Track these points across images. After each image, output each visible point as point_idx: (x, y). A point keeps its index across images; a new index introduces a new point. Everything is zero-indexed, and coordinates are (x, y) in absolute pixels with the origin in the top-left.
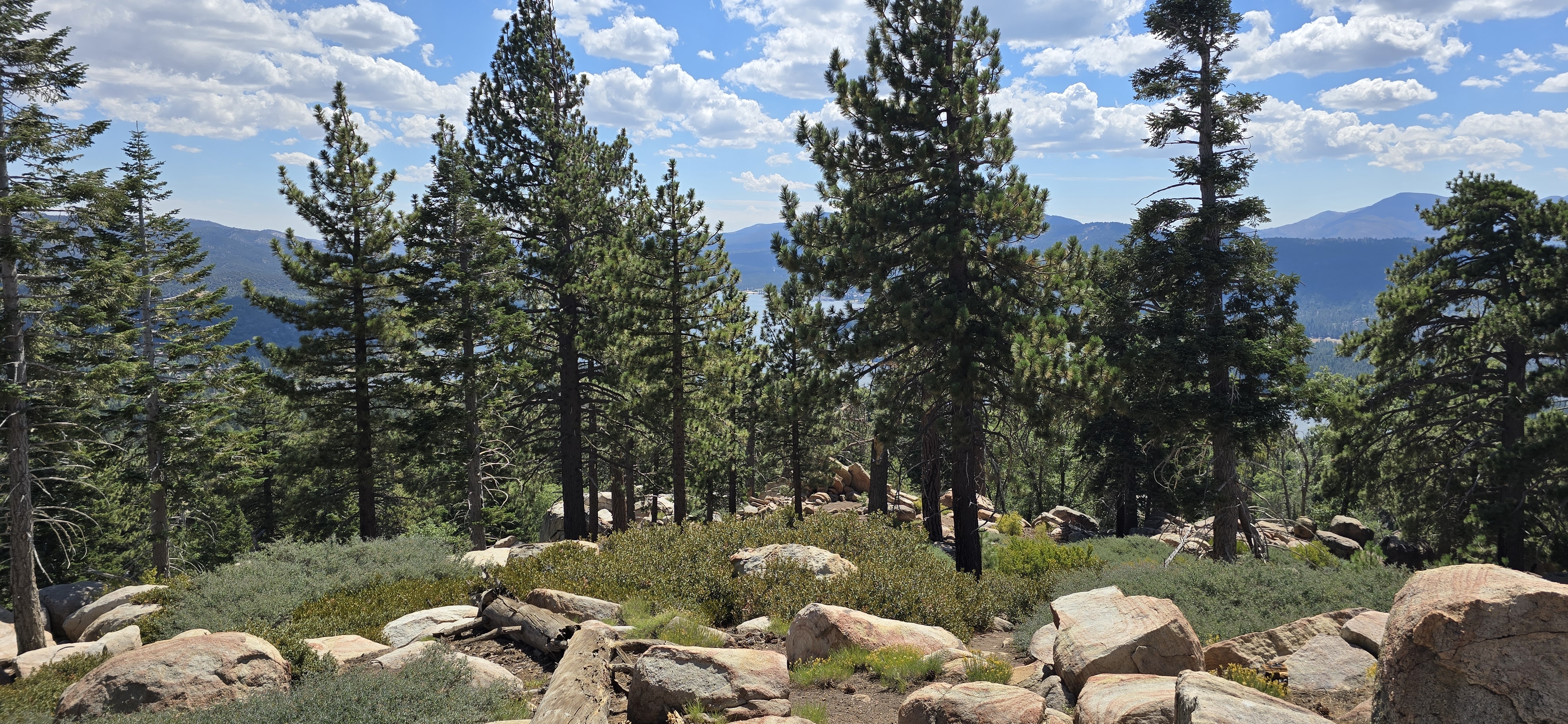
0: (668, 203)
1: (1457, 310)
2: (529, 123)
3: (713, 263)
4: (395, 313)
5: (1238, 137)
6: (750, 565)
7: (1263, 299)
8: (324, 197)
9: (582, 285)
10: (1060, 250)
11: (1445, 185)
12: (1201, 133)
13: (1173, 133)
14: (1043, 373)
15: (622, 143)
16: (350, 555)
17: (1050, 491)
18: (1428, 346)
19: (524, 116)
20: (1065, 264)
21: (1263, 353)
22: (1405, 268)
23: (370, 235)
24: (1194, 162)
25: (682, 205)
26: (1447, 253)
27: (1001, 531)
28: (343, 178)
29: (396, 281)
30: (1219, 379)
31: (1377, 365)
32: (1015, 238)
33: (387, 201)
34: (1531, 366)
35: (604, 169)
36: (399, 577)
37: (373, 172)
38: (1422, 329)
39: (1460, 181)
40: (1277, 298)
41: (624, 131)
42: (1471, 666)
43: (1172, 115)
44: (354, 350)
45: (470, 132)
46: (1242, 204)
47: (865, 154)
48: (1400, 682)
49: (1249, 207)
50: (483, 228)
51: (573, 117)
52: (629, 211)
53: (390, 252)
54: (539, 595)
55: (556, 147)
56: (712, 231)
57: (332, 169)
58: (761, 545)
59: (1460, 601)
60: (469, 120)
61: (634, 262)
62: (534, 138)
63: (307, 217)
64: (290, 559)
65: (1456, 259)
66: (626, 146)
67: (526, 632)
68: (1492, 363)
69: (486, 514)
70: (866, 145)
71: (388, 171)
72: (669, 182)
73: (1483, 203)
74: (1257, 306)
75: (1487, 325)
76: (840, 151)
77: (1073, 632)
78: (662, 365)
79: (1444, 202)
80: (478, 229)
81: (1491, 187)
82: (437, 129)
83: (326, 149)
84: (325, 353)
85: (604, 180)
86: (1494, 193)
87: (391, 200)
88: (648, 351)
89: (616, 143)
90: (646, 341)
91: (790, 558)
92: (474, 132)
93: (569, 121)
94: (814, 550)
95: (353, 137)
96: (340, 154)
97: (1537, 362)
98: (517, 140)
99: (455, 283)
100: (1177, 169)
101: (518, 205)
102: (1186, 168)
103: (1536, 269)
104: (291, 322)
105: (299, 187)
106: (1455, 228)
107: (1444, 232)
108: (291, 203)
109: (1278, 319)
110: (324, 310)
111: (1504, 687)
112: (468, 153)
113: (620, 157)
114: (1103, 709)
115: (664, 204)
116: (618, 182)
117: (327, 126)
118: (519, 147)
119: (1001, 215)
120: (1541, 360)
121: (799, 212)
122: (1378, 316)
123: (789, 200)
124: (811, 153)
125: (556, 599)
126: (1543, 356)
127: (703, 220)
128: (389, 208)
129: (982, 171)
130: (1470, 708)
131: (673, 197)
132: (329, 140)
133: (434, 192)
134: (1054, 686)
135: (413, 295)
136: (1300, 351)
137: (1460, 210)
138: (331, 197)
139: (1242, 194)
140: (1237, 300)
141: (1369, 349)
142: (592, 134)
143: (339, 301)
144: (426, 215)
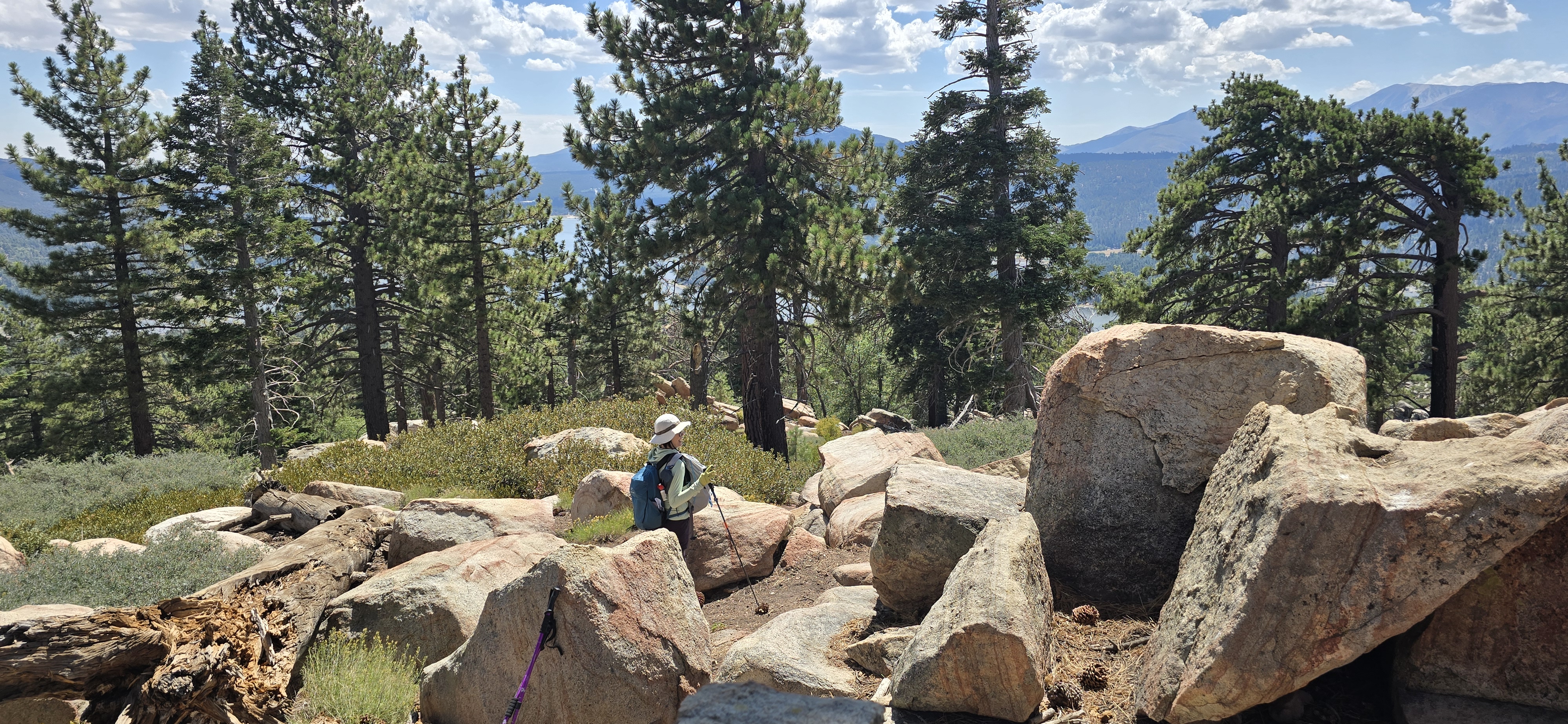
0: (459, 102)
1: (1230, 206)
2: (304, 20)
3: (511, 165)
4: (158, 224)
5: (1022, 30)
6: (543, 451)
7: (1045, 187)
8: (66, 97)
9: (371, 193)
10: (855, 142)
11: (1220, 86)
12: (988, 25)
13: (961, 25)
14: (838, 261)
15: (410, 42)
16: (114, 473)
17: (869, 398)
18: (1205, 240)
19: (296, 11)
20: (860, 157)
21: (1044, 237)
22: (1184, 166)
23: (123, 139)
24: (981, 55)
25: (475, 104)
26: (1220, 150)
27: (820, 435)
28: (86, 75)
29: (156, 188)
30: (1007, 265)
31: (1158, 258)
32: (811, 131)
33: (141, 102)
34: (1293, 255)
35: (392, 71)
36: (167, 488)
37: (121, 70)
38: (1199, 224)
39: (1232, 82)
40: (1058, 186)
41: (412, 30)
42: (1107, 395)
43: (960, 7)
44: (114, 266)
45: (238, 30)
46: (1026, 95)
47: (658, 42)
48: (1050, 417)
49: (1031, 98)
50: (251, 129)
51: (355, 14)
52: (421, 117)
53: (148, 157)
54: (314, 487)
55: (335, 46)
56: (509, 131)
57: (73, 66)
58: (555, 432)
59: (1102, 342)
60: (234, 15)
61: (424, 166)
62: (309, 36)
63: (47, 120)
64: (44, 478)
65: (1228, 156)
66: (415, 45)
67: (297, 519)
68: (1261, 254)
69: (276, 435)
70: (658, 32)
71: (140, 68)
72: (459, 79)
73: (1253, 103)
74: (1040, 194)
75: (1253, 216)
76: (632, 41)
77: (834, 470)
78: (462, 275)
79: (1219, 103)
80: (246, 130)
81: (1260, 87)
82: (199, 27)
83: (64, 43)
84: (81, 270)
85: (392, 83)
86: (1262, 93)
87: (145, 100)
88: (445, 260)
89: (403, 42)
90: (444, 249)
91: (582, 440)
92: (242, 29)
93: (350, 17)
94: (607, 431)
95: (96, 30)
96: (82, 49)
97: (1298, 251)
98: (291, 38)
99: (224, 189)
100: (965, 62)
101: (293, 107)
102: (975, 61)
103: (1295, 162)
104: (38, 236)
105: (36, 86)
106: (1229, 127)
107: (1218, 131)
108: (27, 105)
109: (1059, 206)
110: (75, 223)
111: (1133, 410)
112: (236, 54)
113: (408, 58)
114: (847, 521)
115: (455, 103)
116: (407, 85)
117: (64, 18)
118: (293, 46)
119: (796, 106)
120: (1301, 249)
121: (595, 106)
122: (1160, 212)
123: (584, 94)
124: (602, 43)
125: (332, 489)
126: (1303, 245)
127: (498, 120)
128: (143, 109)
129: (778, 64)
130: (1105, 432)
131: (465, 95)
132: (68, 34)
133: (194, 89)
134: (817, 518)
135: (175, 201)
136: (1079, 237)
137: (1233, 109)
138: (75, 97)
139: (1027, 86)
140: (1022, 190)
141: (1152, 244)
142: (376, 32)
143: (92, 211)
144: (187, 115)
